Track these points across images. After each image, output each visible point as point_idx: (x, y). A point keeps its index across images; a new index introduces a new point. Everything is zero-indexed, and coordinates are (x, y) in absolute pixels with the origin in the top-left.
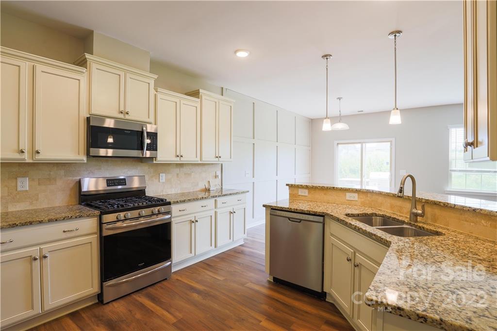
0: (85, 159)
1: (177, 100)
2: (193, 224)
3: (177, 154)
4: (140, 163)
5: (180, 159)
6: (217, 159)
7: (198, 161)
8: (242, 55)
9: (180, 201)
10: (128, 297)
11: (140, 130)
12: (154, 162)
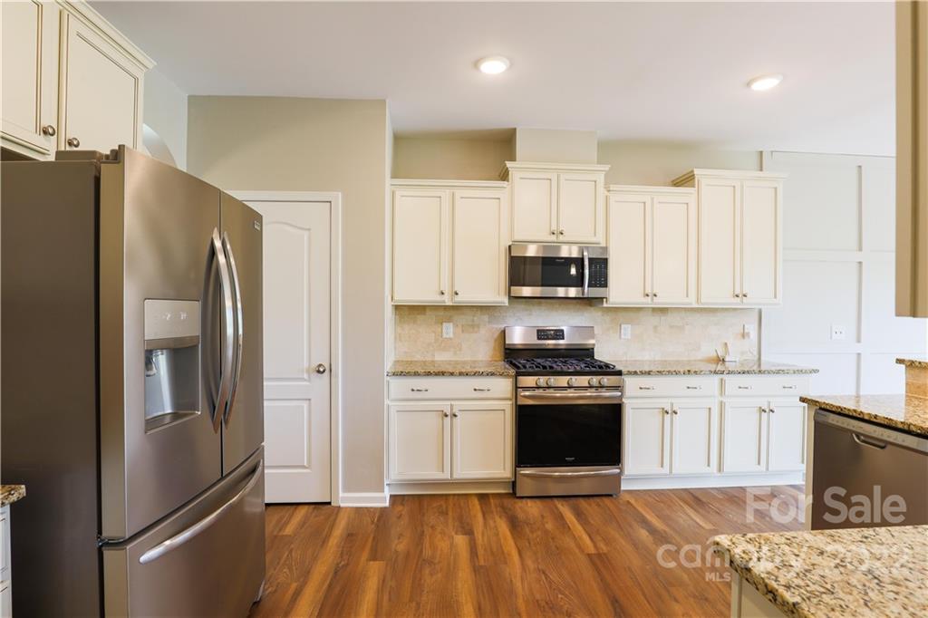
0: (505, 300)
1: (647, 199)
2: (667, 417)
3: (647, 292)
4: (589, 308)
5: (652, 300)
6: (738, 300)
7: (691, 304)
8: (765, 85)
9: (641, 372)
10: (549, 500)
11: (581, 256)
12: (605, 305)
